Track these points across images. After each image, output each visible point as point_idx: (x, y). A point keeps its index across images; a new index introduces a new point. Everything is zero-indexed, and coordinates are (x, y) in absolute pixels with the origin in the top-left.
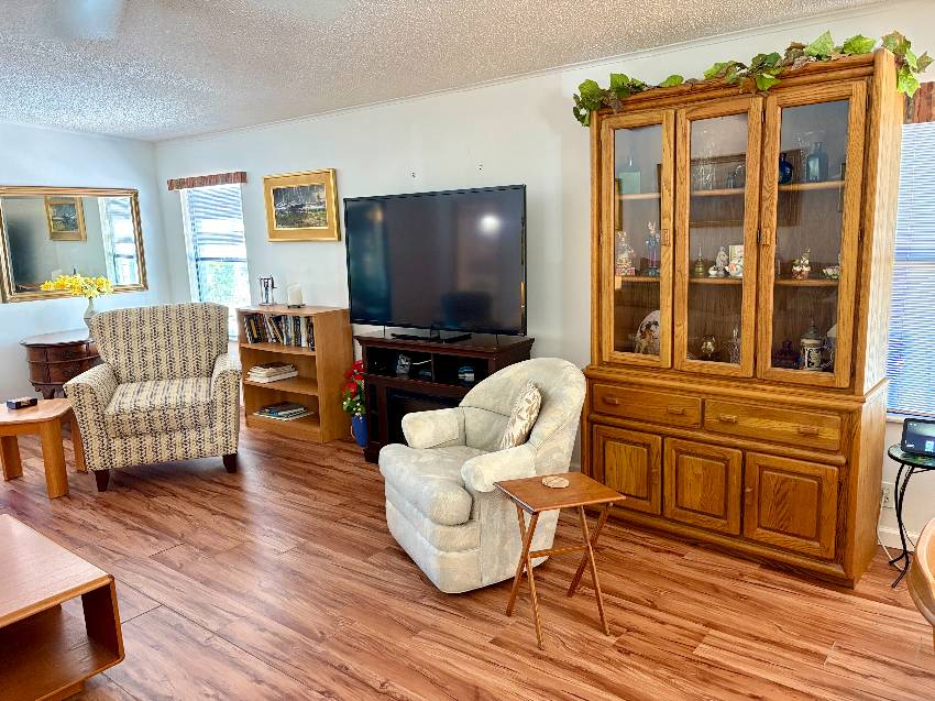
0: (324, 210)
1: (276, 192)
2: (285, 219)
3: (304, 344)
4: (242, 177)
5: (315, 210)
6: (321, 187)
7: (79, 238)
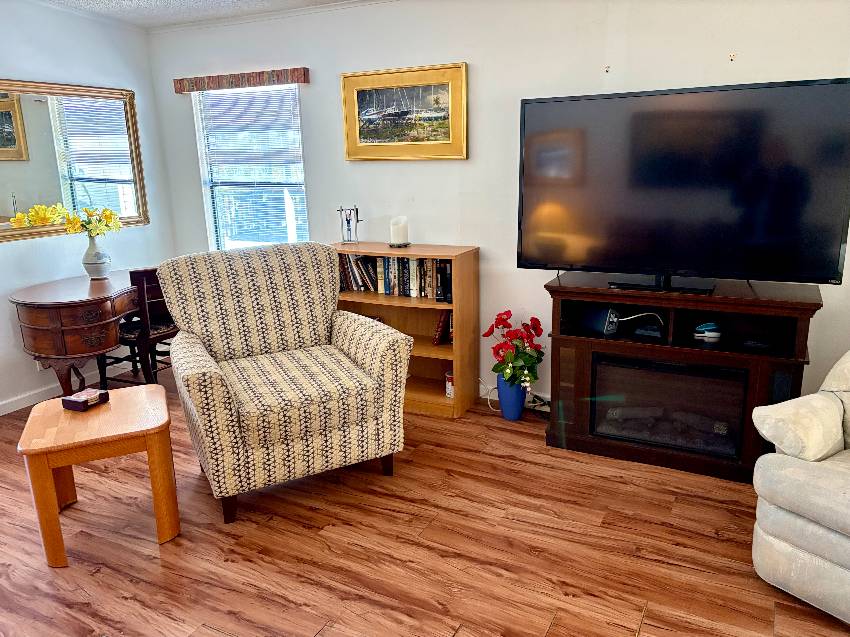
0: (445, 118)
1: (361, 94)
2: (375, 131)
3: (414, 293)
4: (303, 76)
5: (430, 119)
6: (443, 86)
7: (20, 157)
